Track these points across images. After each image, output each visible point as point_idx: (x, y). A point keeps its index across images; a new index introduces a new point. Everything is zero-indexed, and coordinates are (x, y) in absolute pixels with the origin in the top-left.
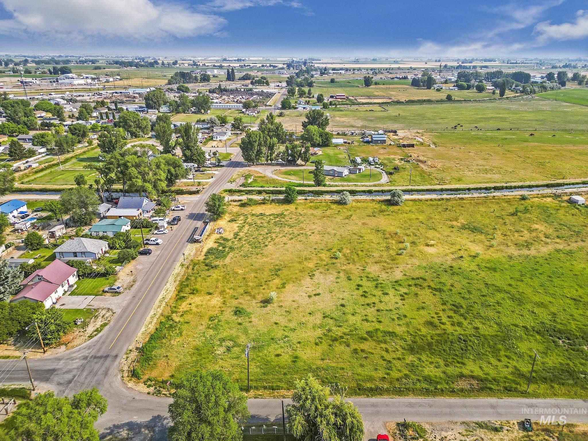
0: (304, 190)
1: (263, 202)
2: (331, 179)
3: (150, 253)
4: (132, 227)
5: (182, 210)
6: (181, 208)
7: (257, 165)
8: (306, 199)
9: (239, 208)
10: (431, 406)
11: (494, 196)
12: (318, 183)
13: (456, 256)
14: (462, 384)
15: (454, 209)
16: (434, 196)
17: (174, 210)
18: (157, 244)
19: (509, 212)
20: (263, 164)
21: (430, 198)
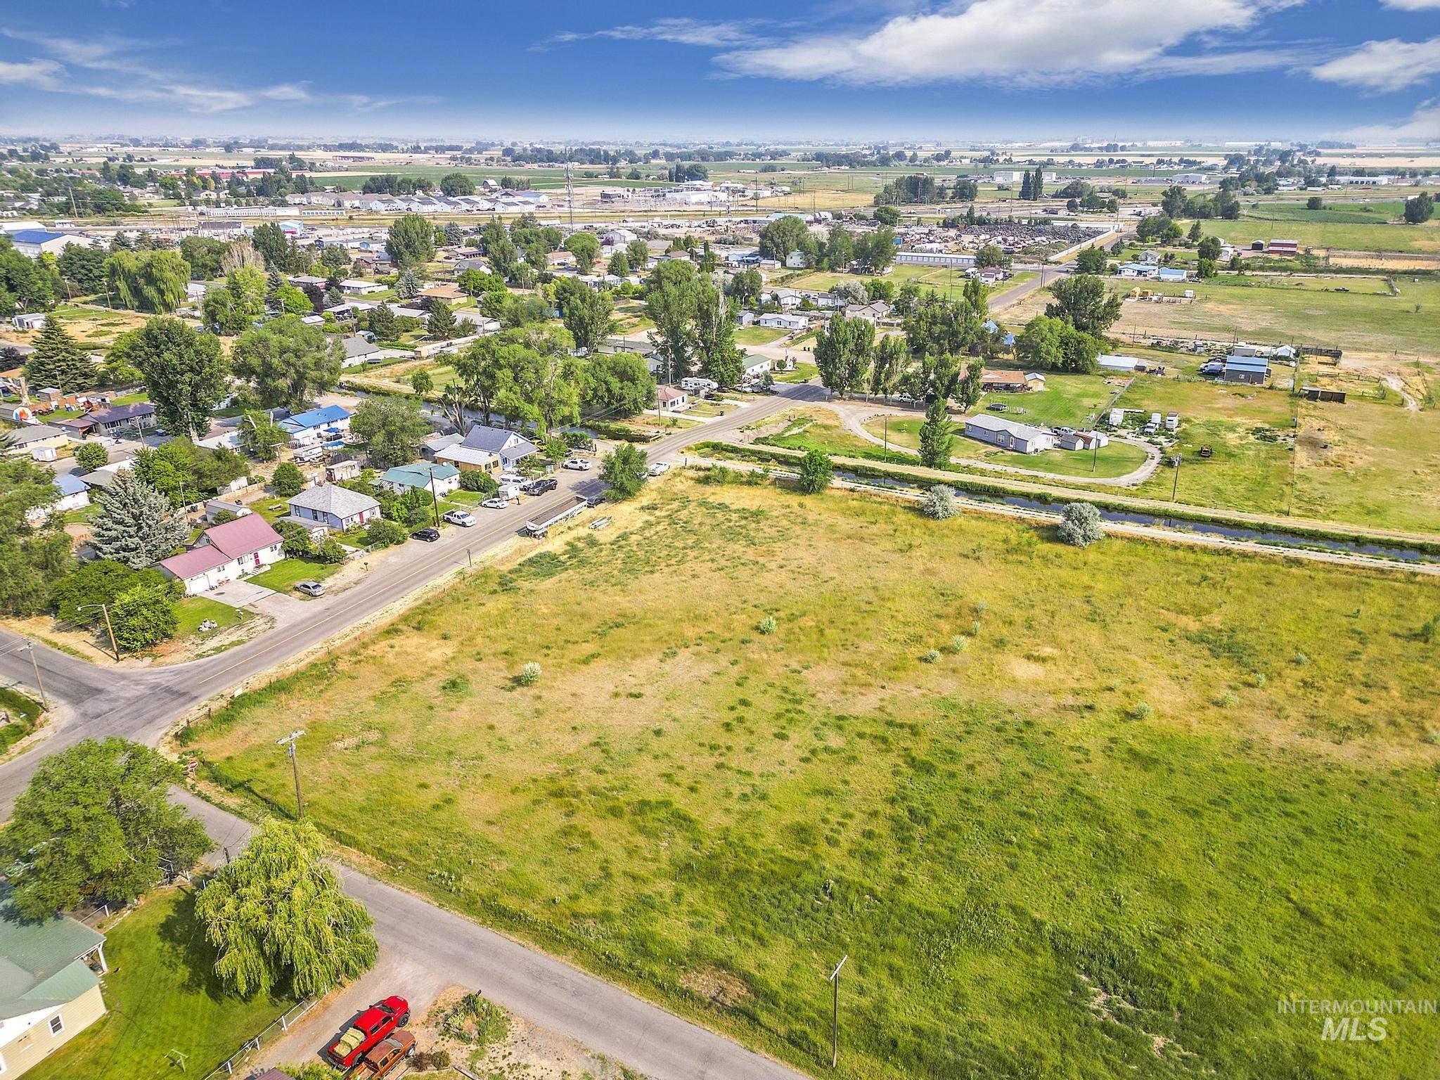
0: (873, 470)
1: (752, 481)
2: (987, 455)
3: (432, 540)
4: (464, 486)
5: (581, 469)
6: (580, 464)
7: (851, 398)
8: (852, 490)
9: (691, 483)
10: (577, 993)
11: (1414, 574)
12: (931, 458)
13: (1082, 701)
14: (703, 983)
15: (1228, 583)
16: (1214, 540)
17: (566, 467)
18: (464, 525)
19: (1410, 625)
20: (864, 399)
21: (1191, 542)
